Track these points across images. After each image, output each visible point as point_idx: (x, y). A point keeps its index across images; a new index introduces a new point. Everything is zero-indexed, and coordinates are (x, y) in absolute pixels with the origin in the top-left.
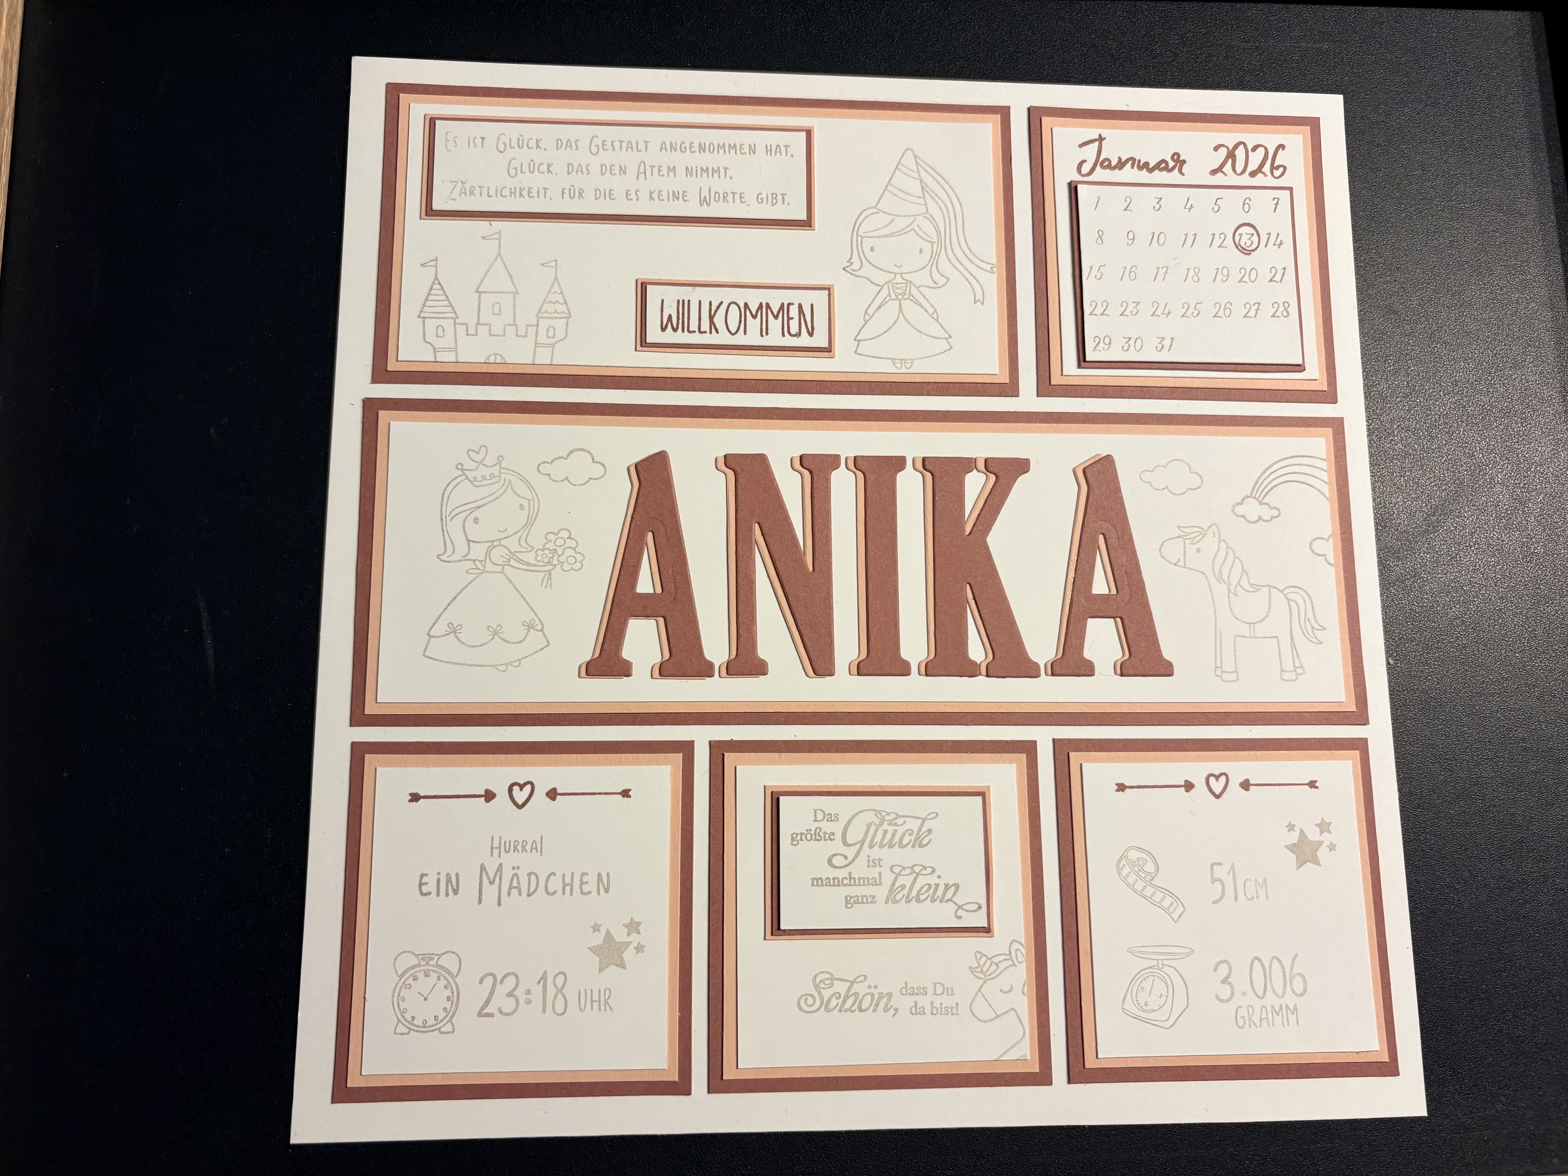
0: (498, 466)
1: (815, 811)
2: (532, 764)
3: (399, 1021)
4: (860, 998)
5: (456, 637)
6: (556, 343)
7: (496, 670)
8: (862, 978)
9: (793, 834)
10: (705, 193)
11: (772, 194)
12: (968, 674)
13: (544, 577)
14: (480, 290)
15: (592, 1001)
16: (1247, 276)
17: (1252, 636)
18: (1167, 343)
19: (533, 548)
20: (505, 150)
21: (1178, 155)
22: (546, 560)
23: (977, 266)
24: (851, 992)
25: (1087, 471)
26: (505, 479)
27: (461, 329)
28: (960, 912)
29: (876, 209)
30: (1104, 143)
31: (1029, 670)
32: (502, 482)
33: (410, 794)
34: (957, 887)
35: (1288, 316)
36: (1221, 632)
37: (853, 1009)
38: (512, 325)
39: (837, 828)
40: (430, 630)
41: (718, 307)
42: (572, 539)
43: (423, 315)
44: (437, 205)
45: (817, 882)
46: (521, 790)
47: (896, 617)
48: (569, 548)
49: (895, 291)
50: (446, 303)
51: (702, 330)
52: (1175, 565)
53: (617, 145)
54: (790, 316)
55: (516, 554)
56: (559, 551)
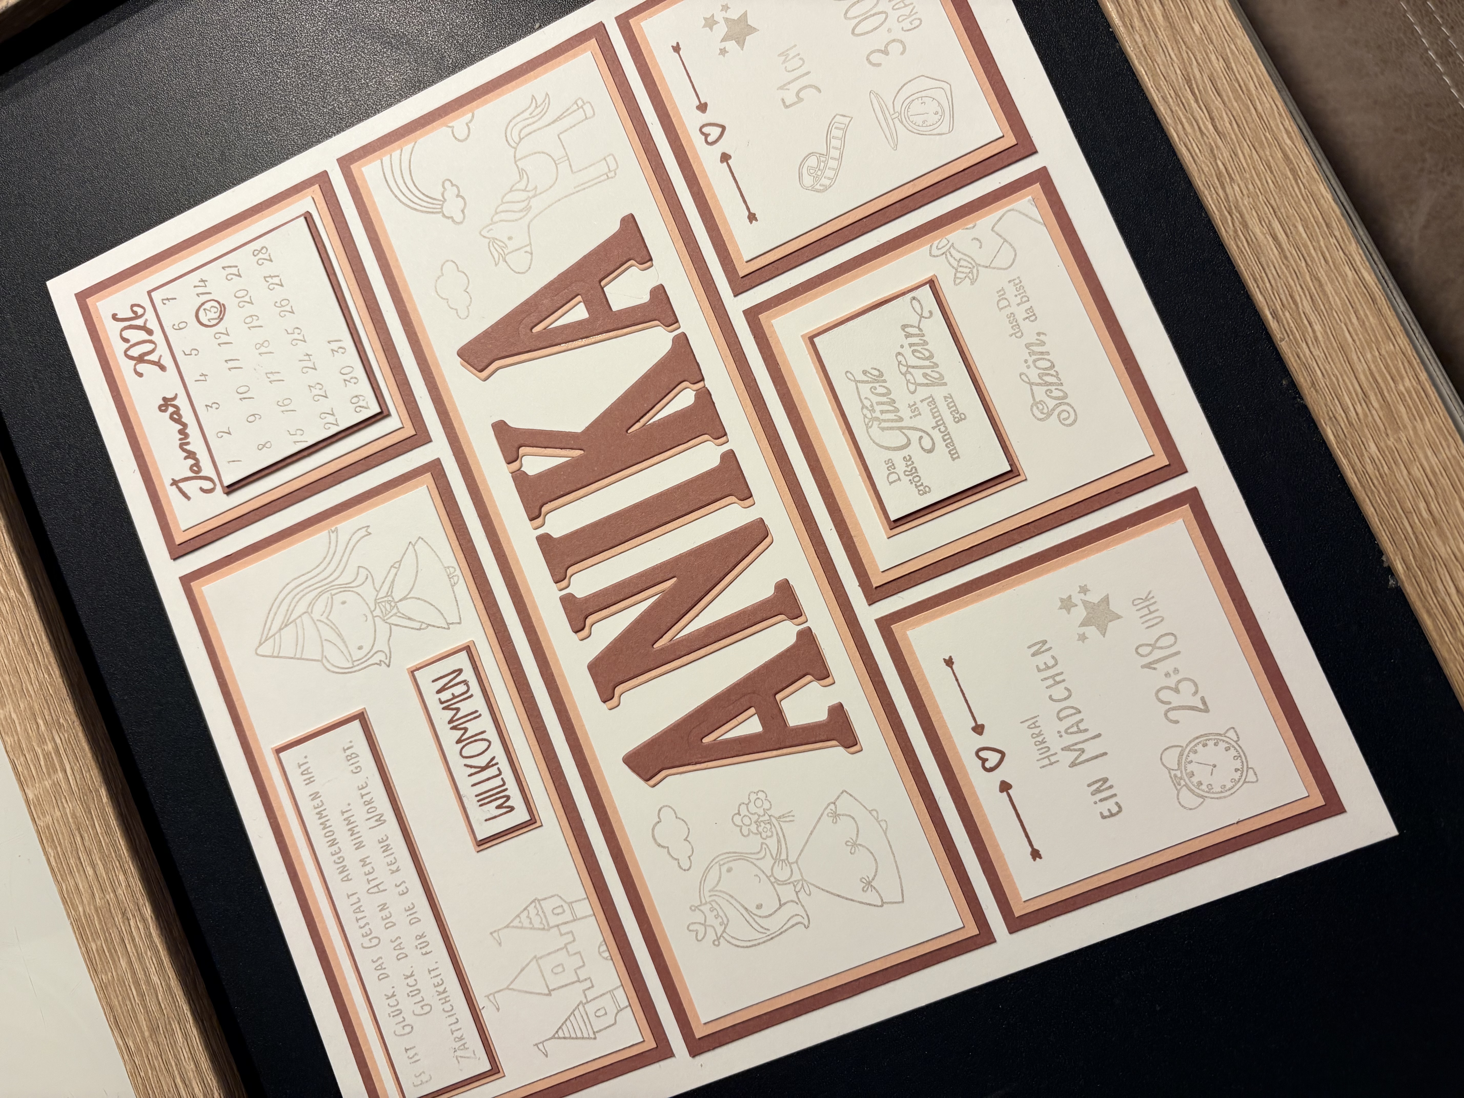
0: (701, 908)
1: (891, 483)
2: (959, 759)
3: (1245, 782)
4: (1043, 371)
5: (873, 879)
6: (565, 902)
7: (888, 830)
8: (1023, 377)
9: (921, 495)
10: (372, 823)
11: (348, 760)
12: (709, 397)
13: (785, 822)
14: (547, 992)
15: (1151, 613)
16: (245, 299)
17: (566, 158)
18: (335, 346)
19: (762, 844)
20: (409, 1025)
21: (160, 407)
22: (768, 826)
23: (336, 546)
24: (1041, 382)
25: (480, 368)
27: (590, 995)
28: (926, 314)
29: (323, 659)
30: (177, 479)
31: (682, 344)
32: (714, 898)
33: (1035, 860)
34: (904, 327)
35: (265, 247)
36: (575, 188)
37: (1055, 373)
38: (567, 949)
39: (898, 457)
40: (878, 906)
41: (471, 767)
42: (739, 811)
43: (592, 1036)
44: (486, 1067)
45: (954, 455)
46: (987, 760)
47: (685, 484)
48: (748, 811)
49: (389, 610)
50: (572, 1018)
51: (498, 773)
52: (532, 254)
53: (362, 923)
54: (451, 697)
55: (774, 856)
56: (754, 818)
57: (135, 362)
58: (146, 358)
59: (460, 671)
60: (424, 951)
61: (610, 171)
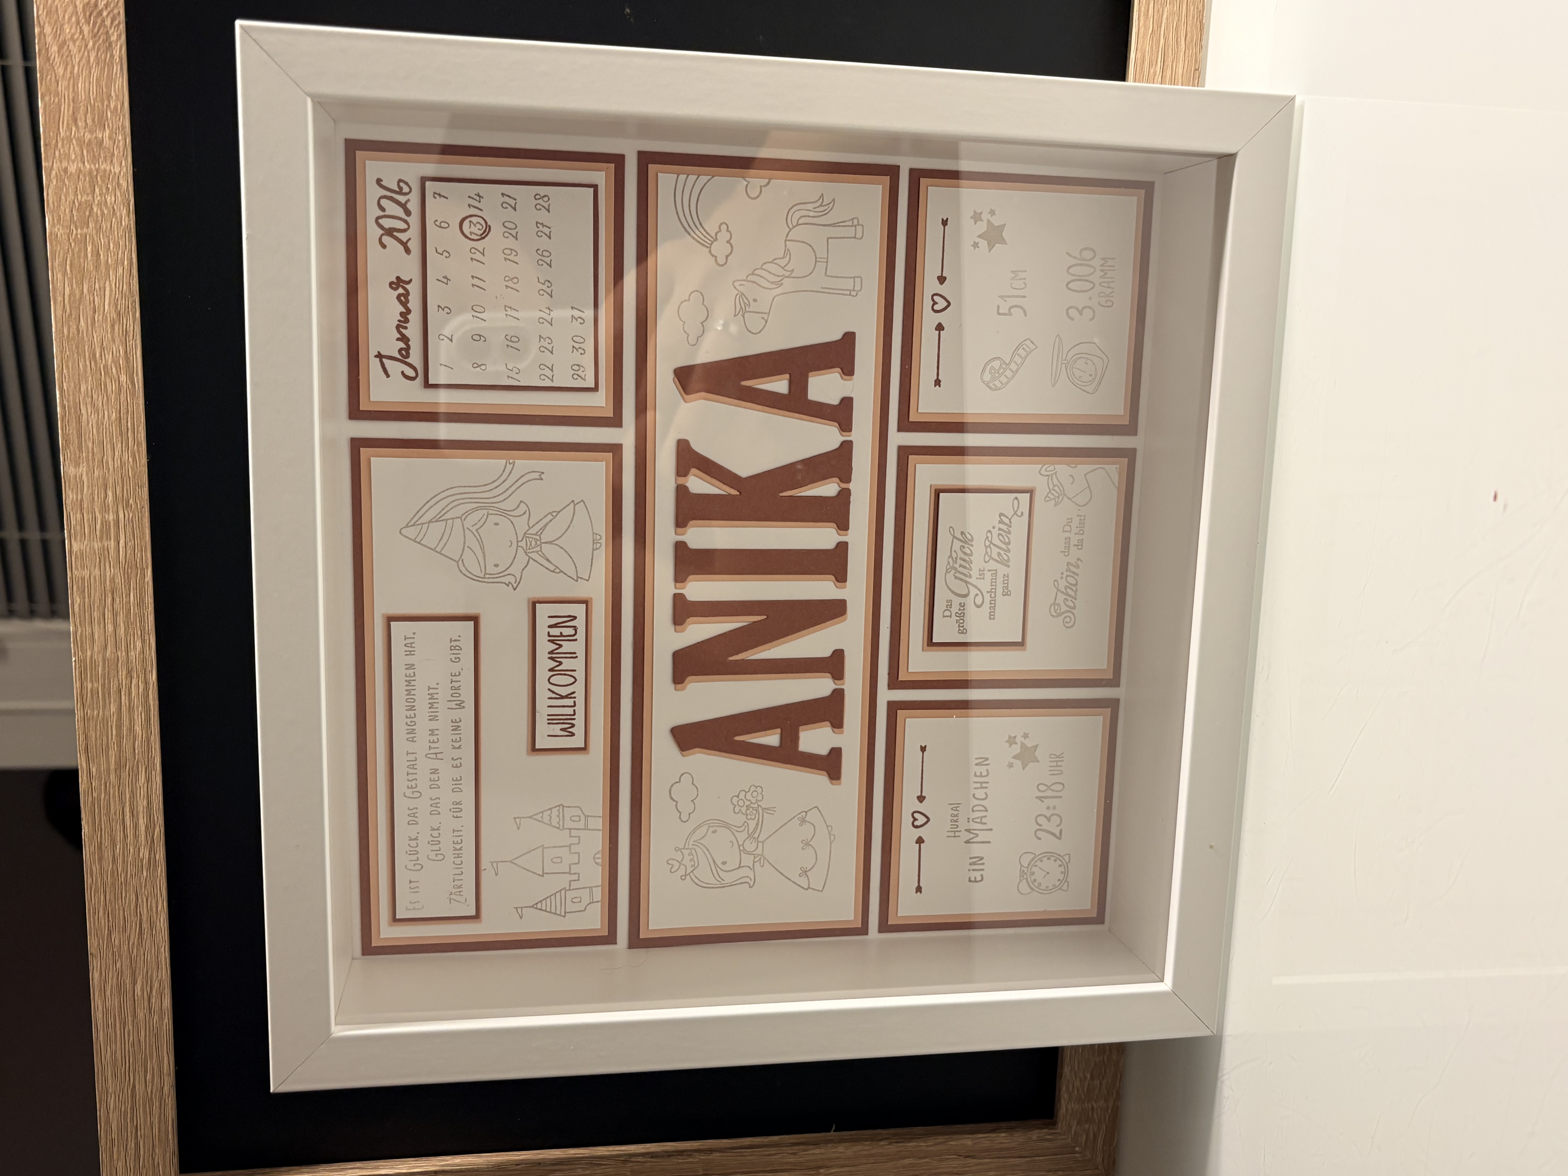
0: (683, 851)
1: (944, 616)
2: (900, 813)
4: (1068, 585)
5: (809, 870)
6: (584, 814)
7: (834, 842)
8: (1056, 583)
9: (959, 633)
10: (453, 705)
11: (451, 650)
12: (848, 496)
13: (767, 813)
14: (541, 874)
15: (1056, 766)
16: (511, 232)
17: (825, 260)
18: (577, 314)
19: (745, 822)
21: (391, 283)
22: (755, 812)
23: (509, 476)
24: (1065, 592)
25: (686, 390)
26: (692, 845)
27: (575, 885)
28: (1019, 513)
29: (459, 561)
30: (383, 353)
31: (846, 448)
32: (695, 847)
33: (916, 893)
34: (1001, 515)
35: (548, 196)
36: (822, 288)
37: (1075, 590)
38: (570, 848)
39: (956, 601)
40: (804, 888)
41: (553, 692)
42: (739, 794)
43: (563, 914)
44: (471, 911)
45: (992, 616)
46: (917, 820)
48: (745, 796)
49: (533, 546)
50: (553, 897)
51: (573, 704)
52: (766, 322)
53: (411, 777)
54: (559, 634)
55: (750, 833)
56: (747, 803)
57: (383, 232)
58: (395, 234)
59: (575, 618)
60: (455, 814)
61: (854, 290)
